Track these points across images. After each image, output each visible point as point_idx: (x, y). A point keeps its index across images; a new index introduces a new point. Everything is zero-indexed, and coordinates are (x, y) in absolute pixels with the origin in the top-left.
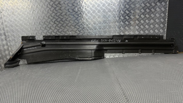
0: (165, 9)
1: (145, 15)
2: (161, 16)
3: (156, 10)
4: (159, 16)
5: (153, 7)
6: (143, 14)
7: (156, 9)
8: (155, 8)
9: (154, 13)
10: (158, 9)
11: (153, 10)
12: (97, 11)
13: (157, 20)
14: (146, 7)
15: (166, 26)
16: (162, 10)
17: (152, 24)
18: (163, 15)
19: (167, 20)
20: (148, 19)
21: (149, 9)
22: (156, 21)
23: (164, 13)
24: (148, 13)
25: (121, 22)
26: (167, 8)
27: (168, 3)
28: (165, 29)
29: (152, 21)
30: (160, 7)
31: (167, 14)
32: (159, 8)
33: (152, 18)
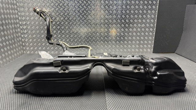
0: (155, 16)
1: (138, 20)
2: (151, 22)
3: (147, 16)
6: (136, 19)
8: (146, 15)
9: (145, 19)
10: (149, 16)
11: (144, 16)
13: (148, 25)
15: (155, 30)
17: (143, 27)
18: (152, 21)
19: (155, 25)
20: (140, 23)
21: (141, 15)
22: (146, 26)
23: (153, 20)
24: (141, 19)
25: (118, 25)
26: (156, 16)
27: (157, 12)
28: (154, 32)
29: (143, 25)
30: (151, 15)
31: (156, 20)
33: (144, 23)
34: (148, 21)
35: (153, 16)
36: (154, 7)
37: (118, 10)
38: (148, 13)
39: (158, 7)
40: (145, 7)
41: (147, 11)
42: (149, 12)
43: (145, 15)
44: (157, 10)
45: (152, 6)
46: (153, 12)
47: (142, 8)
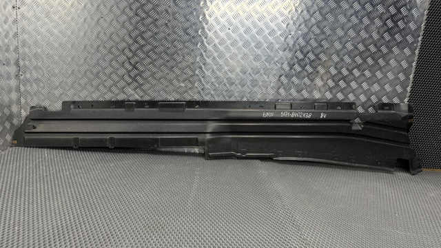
1: (363, 71)
2: (399, 79)
3: (388, 63)
4: (394, 79)
5: (384, 56)
6: (358, 67)
7: (389, 60)
8: (388, 58)
9: (383, 69)
10: (392, 62)
11: (381, 61)
12: (253, 44)
13: (388, 88)
14: (368, 53)
16: (401, 66)
17: (376, 93)
18: (402, 77)
19: (409, 89)
20: (367, 80)
21: (373, 58)
22: (384, 89)
23: (405, 74)
24: (371, 68)
26: (414, 64)
27: (417, 52)
29: (376, 87)
30: (399, 59)
31: (411, 76)
32: (396, 60)
33: (378, 81)
34: (390, 76)
35: (404, 64)
36: (410, 39)
37: (310, 39)
38: (391, 55)
39: (420, 39)
40: (387, 36)
41: (390, 49)
42: (396, 50)
43: (384, 59)
44: (417, 46)
45: (404, 37)
46: (407, 51)
47: (379, 40)
